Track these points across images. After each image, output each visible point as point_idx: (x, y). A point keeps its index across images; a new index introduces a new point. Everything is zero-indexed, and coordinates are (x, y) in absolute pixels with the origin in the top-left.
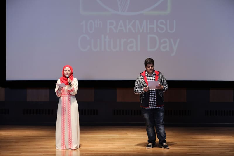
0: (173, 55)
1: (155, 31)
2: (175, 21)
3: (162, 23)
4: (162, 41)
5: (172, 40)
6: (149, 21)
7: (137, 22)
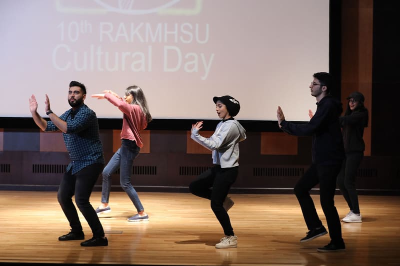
0: (204, 78)
1: (176, 41)
2: (208, 25)
3: (186, 28)
4: (187, 57)
5: (202, 55)
6: (166, 25)
7: (148, 25)
